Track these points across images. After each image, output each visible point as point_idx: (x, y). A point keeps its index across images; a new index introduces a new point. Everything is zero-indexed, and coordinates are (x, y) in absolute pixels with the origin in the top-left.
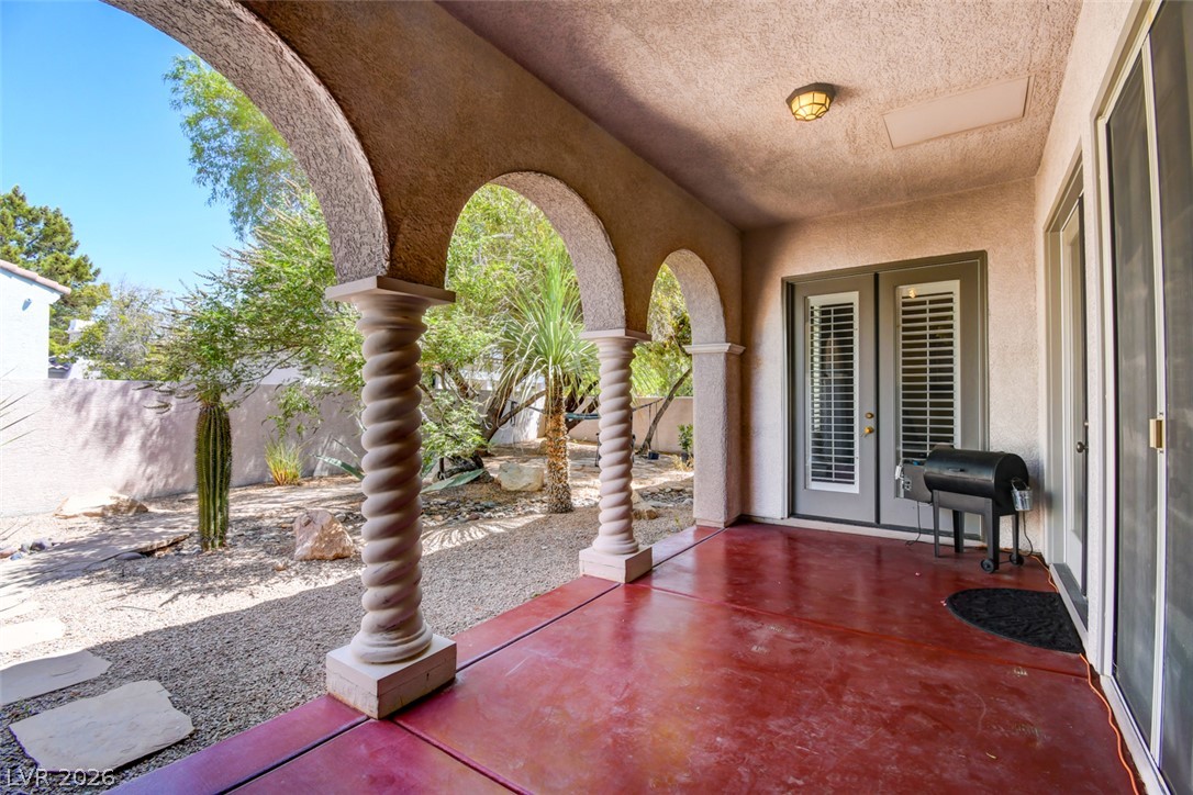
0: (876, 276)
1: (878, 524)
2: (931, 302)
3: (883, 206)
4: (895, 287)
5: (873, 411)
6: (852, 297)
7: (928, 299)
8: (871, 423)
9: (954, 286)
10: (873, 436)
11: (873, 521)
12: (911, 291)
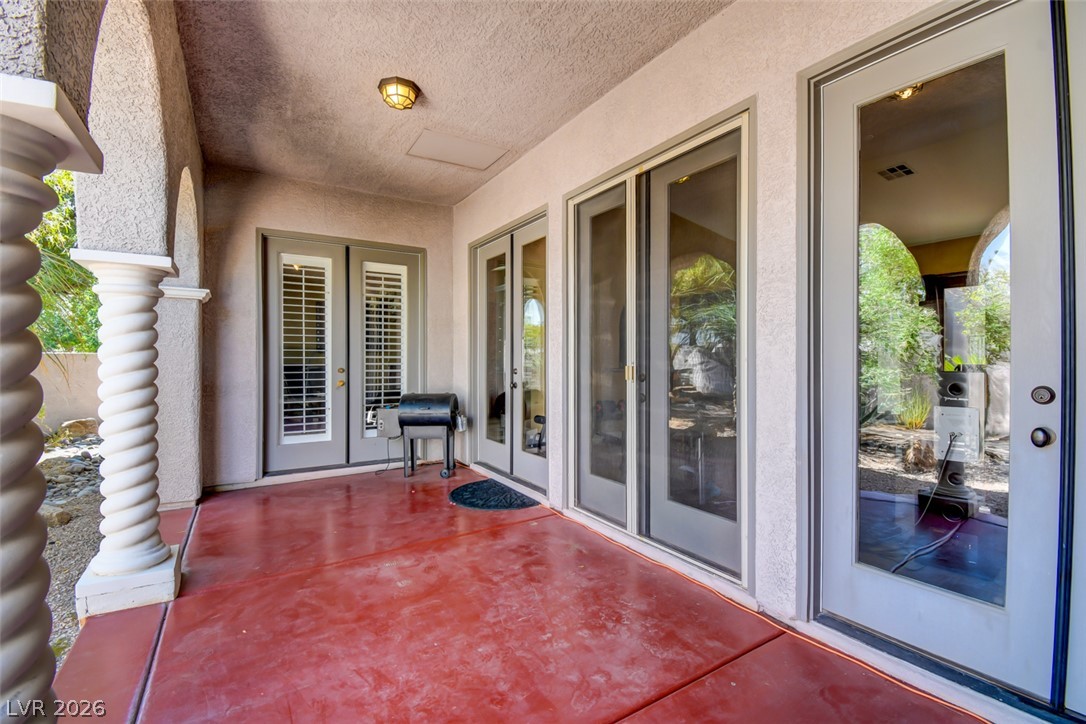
0: (347, 249)
1: (348, 463)
2: (386, 279)
3: (356, 190)
4: (362, 261)
5: (344, 367)
6: (326, 264)
7: (383, 276)
8: (343, 377)
9: (402, 270)
10: (344, 388)
11: (344, 462)
12: (373, 267)
